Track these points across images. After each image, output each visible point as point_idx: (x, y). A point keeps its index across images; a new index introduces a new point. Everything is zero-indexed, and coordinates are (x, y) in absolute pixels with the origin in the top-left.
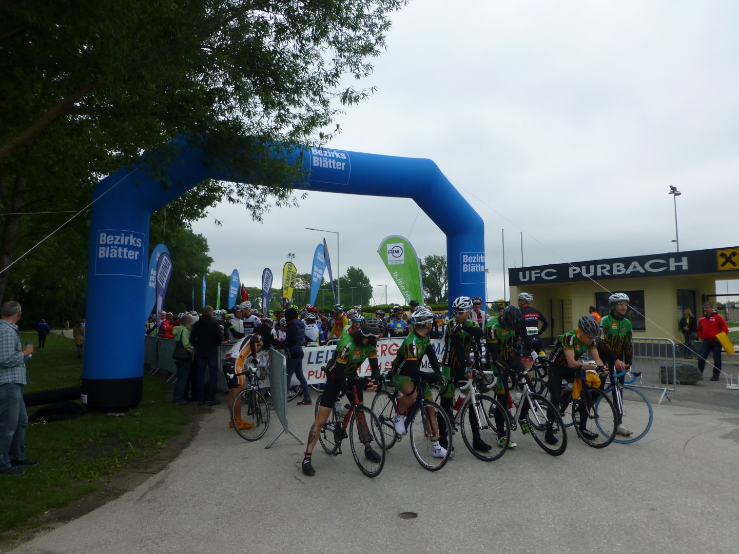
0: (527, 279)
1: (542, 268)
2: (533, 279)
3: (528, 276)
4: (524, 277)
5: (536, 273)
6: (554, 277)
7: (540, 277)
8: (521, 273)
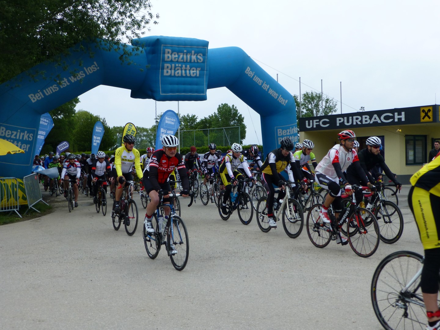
0: (311, 126)
1: (319, 118)
2: (315, 126)
3: (311, 124)
4: (309, 125)
5: (316, 122)
6: (328, 125)
7: (319, 124)
8: (307, 122)
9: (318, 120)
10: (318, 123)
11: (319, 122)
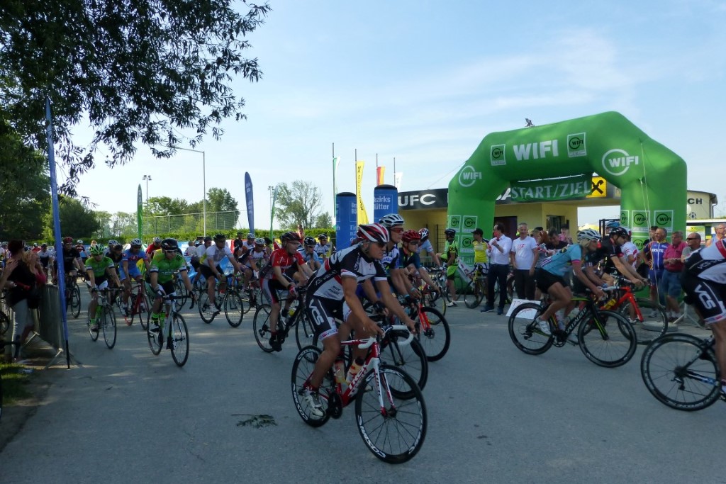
0: (406, 204)
1: (419, 193)
2: (412, 204)
3: (406, 201)
4: (403, 202)
5: (414, 198)
6: (432, 202)
7: (419, 202)
8: (399, 198)
9: (417, 196)
10: (418, 200)
11: (419, 198)
